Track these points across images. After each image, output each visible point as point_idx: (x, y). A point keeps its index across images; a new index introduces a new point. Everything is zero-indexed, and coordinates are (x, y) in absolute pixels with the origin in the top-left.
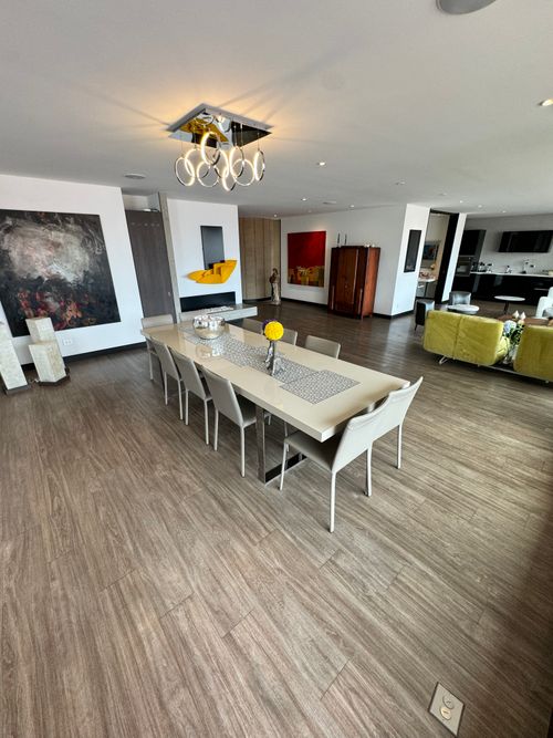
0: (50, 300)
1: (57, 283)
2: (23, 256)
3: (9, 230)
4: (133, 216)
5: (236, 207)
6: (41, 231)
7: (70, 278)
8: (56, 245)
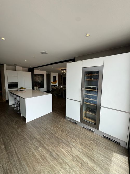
0: (37, 85)
1: (38, 82)
2: (36, 79)
3: (35, 76)
4: (47, 75)
5: (57, 74)
6: (38, 76)
7: (40, 82)
8: (39, 78)
